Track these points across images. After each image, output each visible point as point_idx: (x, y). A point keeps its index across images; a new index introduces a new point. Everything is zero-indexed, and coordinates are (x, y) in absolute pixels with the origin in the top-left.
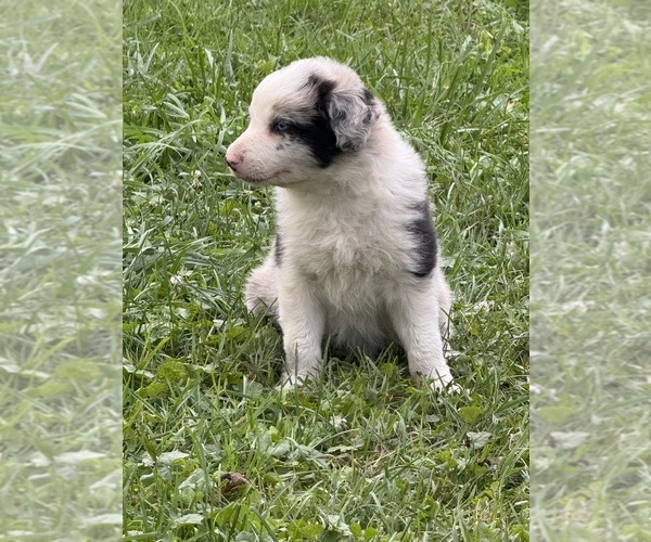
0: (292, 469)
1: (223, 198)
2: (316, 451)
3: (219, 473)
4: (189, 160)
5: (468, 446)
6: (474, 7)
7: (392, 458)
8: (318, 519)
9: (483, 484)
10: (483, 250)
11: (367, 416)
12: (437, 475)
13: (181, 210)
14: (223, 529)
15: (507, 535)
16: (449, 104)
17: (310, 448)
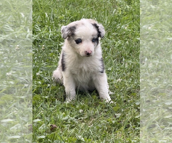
0: (69, 124)
1: (50, 52)
2: (75, 119)
3: (49, 125)
4: (41, 42)
5: (115, 117)
6: (116, 1)
7: (95, 120)
8: (76, 137)
9: (119, 127)
10: (119, 65)
11: (89, 109)
12: (107, 125)
13: (39, 56)
14: (50, 140)
15: (125, 141)
16: (110, 27)
17: (73, 118)
